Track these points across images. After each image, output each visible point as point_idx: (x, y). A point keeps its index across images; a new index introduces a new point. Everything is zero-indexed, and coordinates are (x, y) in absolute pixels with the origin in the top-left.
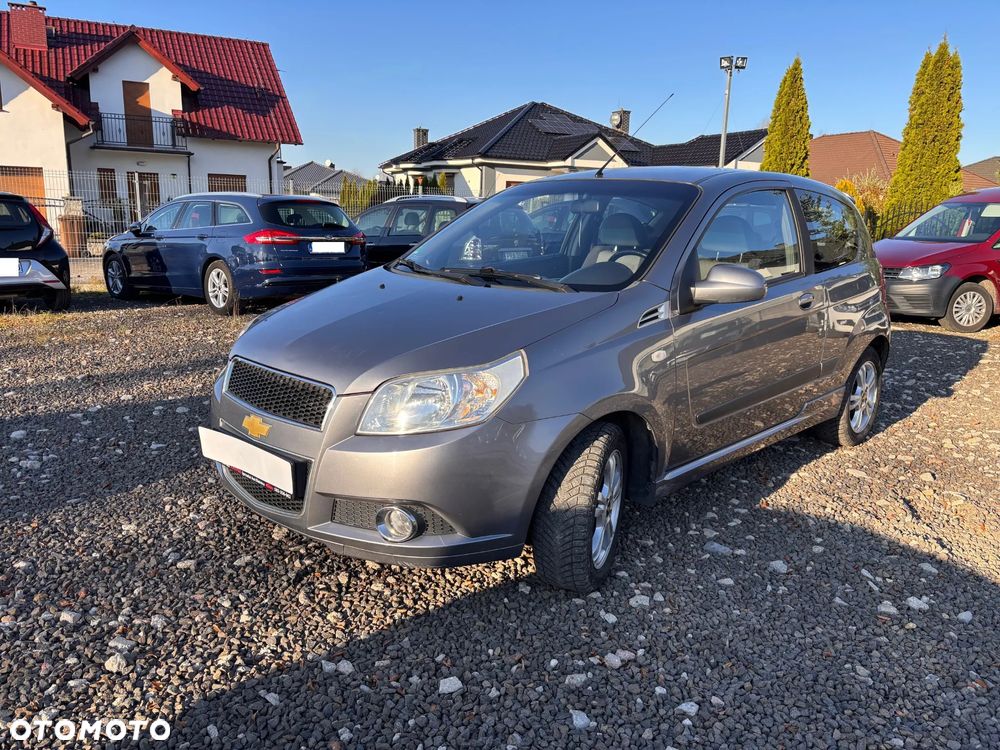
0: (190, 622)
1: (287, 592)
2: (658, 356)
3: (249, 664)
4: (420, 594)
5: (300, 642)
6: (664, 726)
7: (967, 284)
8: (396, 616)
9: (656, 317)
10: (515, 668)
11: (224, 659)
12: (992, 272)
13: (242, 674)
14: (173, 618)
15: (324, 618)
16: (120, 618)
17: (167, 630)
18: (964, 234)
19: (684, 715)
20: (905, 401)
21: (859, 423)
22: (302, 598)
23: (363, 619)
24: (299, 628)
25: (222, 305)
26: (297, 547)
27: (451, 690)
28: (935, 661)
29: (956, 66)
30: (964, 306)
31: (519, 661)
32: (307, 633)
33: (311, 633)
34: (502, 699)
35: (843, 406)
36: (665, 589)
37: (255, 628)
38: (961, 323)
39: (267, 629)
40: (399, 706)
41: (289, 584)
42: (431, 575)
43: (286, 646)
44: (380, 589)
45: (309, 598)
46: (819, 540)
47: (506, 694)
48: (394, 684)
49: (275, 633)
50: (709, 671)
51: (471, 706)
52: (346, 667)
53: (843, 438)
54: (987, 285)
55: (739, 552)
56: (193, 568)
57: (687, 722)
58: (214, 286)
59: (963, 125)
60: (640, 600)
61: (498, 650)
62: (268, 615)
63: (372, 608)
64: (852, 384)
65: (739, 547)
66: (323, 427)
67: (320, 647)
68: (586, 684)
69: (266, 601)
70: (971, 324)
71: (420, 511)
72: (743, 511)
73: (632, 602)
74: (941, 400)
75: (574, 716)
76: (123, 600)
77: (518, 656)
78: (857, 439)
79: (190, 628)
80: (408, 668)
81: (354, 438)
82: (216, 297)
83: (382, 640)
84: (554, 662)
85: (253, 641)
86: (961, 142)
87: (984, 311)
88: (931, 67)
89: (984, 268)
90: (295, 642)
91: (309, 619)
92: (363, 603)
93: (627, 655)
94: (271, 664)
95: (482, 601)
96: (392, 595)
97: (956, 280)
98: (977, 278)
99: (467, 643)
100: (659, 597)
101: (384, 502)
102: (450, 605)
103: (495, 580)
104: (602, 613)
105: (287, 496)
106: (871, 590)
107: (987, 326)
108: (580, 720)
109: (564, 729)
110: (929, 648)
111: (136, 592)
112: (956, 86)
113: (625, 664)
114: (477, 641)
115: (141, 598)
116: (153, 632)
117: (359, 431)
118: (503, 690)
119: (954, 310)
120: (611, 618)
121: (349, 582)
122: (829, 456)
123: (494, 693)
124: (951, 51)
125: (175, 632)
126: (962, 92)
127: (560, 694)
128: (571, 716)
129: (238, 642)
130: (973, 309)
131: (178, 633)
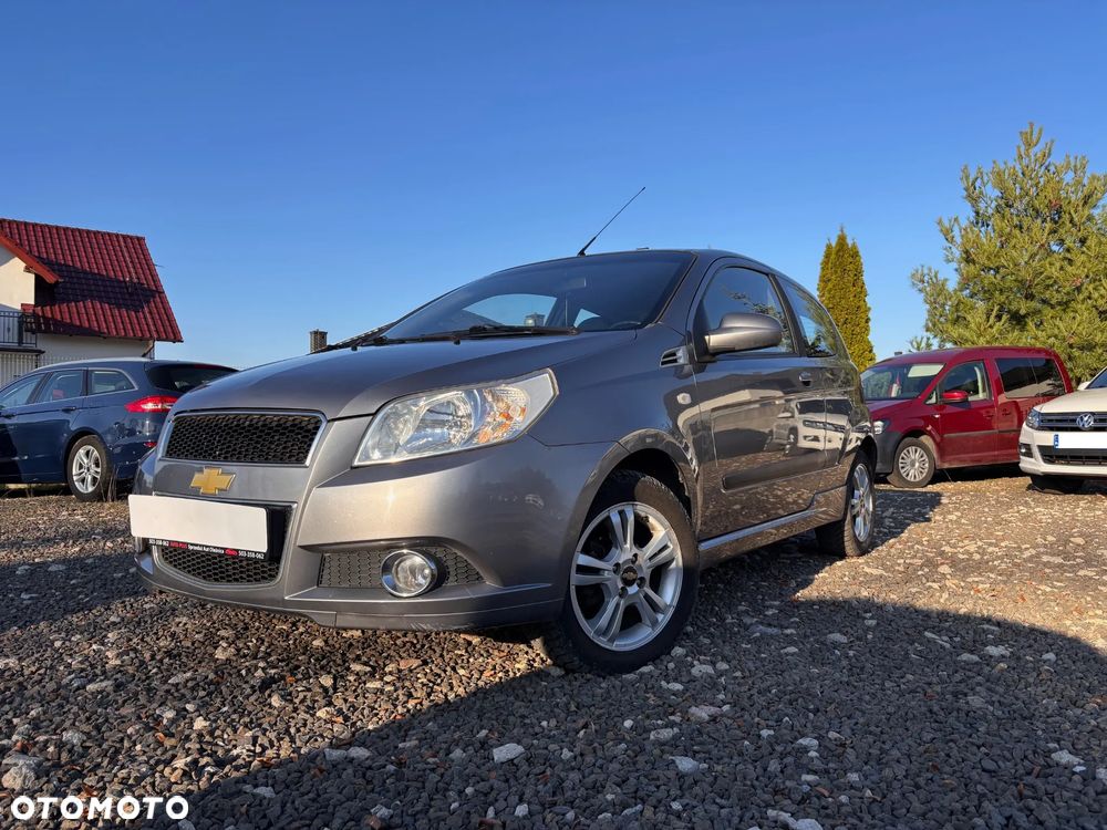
0: (121, 735)
1: (252, 699)
2: (684, 398)
3: (220, 764)
4: (432, 688)
5: (287, 739)
6: (789, 760)
7: (907, 440)
8: (410, 706)
9: (675, 361)
10: (582, 733)
11: (180, 763)
12: (929, 428)
13: (212, 775)
14: (94, 733)
15: (313, 715)
16: (15, 737)
17: (88, 744)
18: (894, 394)
19: (806, 750)
20: (890, 527)
21: (862, 529)
22: (276, 701)
23: (366, 712)
24: (281, 726)
25: (91, 489)
26: (255, 662)
27: (510, 756)
28: (1044, 689)
29: (855, 254)
30: (908, 461)
31: (586, 726)
32: (293, 730)
33: (298, 730)
34: (579, 758)
35: (846, 509)
36: (725, 659)
37: (218, 733)
38: (908, 479)
39: (235, 731)
40: (447, 779)
41: (254, 692)
42: (439, 672)
43: (267, 745)
44: (379, 686)
45: (286, 700)
46: (869, 615)
47: (582, 755)
48: (431, 760)
49: (249, 734)
50: (811, 715)
51: (542, 768)
52: (358, 752)
53: (849, 547)
54: (925, 439)
55: (788, 631)
56: (110, 689)
57: (813, 754)
58: (81, 467)
59: (870, 309)
60: (700, 669)
61: (553, 723)
62: (233, 720)
63: (375, 702)
64: (851, 486)
65: (787, 628)
66: (308, 462)
67: (316, 740)
68: (675, 738)
69: (225, 709)
70: (917, 480)
71: (440, 553)
72: (777, 603)
73: (695, 671)
74: (923, 524)
75: (678, 762)
76: (15, 721)
77: (581, 722)
78: (863, 550)
79: (122, 740)
80: (444, 746)
81: (351, 473)
82: (83, 481)
83: (400, 728)
84: (628, 723)
85: (217, 745)
86: (870, 324)
87: (927, 465)
88: (833, 256)
89: (922, 423)
90: (279, 739)
91: (293, 718)
92: (361, 699)
93: (713, 710)
94: (251, 762)
95: (511, 687)
96: (396, 690)
97: (897, 435)
98: (916, 433)
99: (511, 719)
100: (723, 666)
101: (392, 545)
102: (475, 694)
103: (519, 670)
104: (663, 683)
105: (259, 556)
106: (942, 647)
107: (933, 482)
108: (685, 764)
109: (671, 774)
110: (1031, 680)
111: (33, 713)
112: (858, 273)
113: (714, 719)
114: (523, 717)
115: (42, 718)
116: (69, 746)
117: (356, 463)
118: (577, 750)
119: (901, 465)
120: (678, 687)
121: (335, 684)
122: (839, 563)
123: (566, 754)
124: (849, 242)
125: (100, 746)
126: (865, 278)
127: (648, 748)
128: (673, 762)
129: (198, 746)
130: (917, 464)
131: (104, 746)
